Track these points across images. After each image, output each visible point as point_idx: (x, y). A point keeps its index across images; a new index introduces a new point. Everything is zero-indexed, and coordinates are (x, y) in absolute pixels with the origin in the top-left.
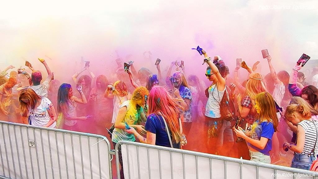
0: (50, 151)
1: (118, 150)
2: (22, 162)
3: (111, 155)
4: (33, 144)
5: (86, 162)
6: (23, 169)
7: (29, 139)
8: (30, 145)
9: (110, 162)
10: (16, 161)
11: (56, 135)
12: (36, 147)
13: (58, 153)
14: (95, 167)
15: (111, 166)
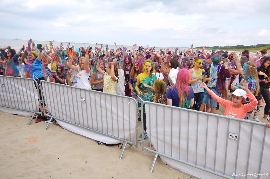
0: (96, 105)
1: (143, 108)
2: (76, 111)
3: (138, 110)
4: (84, 100)
5: (120, 113)
6: (77, 116)
7: (81, 97)
8: (82, 101)
9: (137, 115)
10: (72, 110)
11: (100, 96)
12: (86, 102)
13: (101, 107)
14: (126, 117)
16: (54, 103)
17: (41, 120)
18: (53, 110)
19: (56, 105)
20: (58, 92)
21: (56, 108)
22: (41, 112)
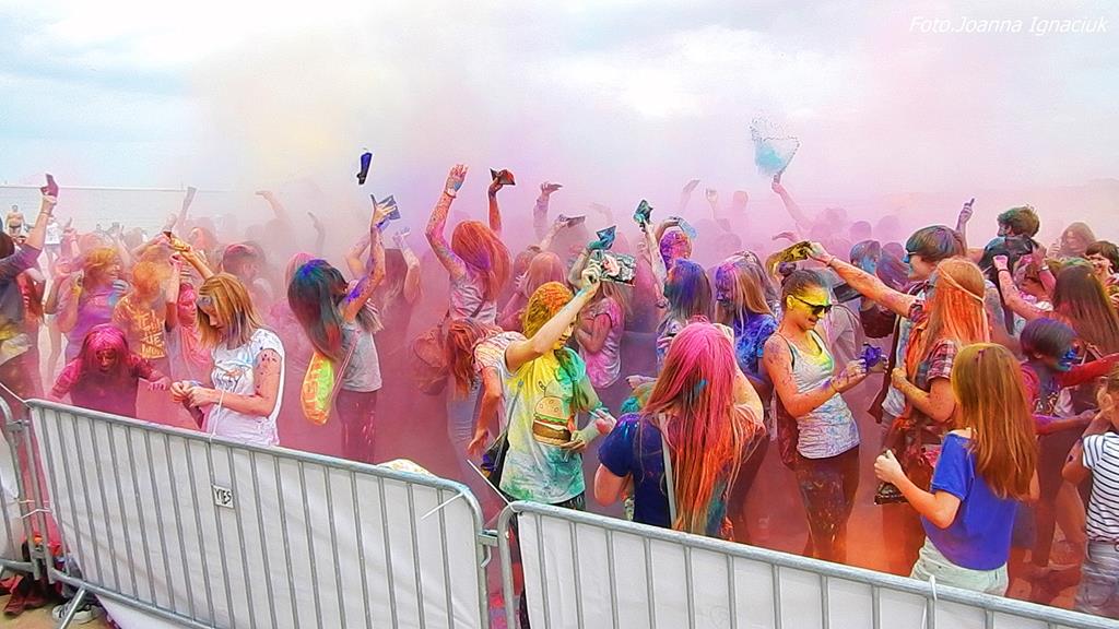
0: (284, 523)
1: (507, 533)
2: (194, 556)
3: (484, 546)
4: (227, 497)
5: (402, 565)
6: (197, 578)
7: (213, 482)
8: (219, 502)
9: (483, 572)
10: (173, 549)
11: (302, 474)
12: (236, 508)
13: (309, 532)
14: (432, 584)
15: (484, 583)
16: (90, 513)
17: (33, 603)
18: (88, 547)
19: (100, 525)
20: (106, 456)
21: (102, 538)
22: (34, 561)
